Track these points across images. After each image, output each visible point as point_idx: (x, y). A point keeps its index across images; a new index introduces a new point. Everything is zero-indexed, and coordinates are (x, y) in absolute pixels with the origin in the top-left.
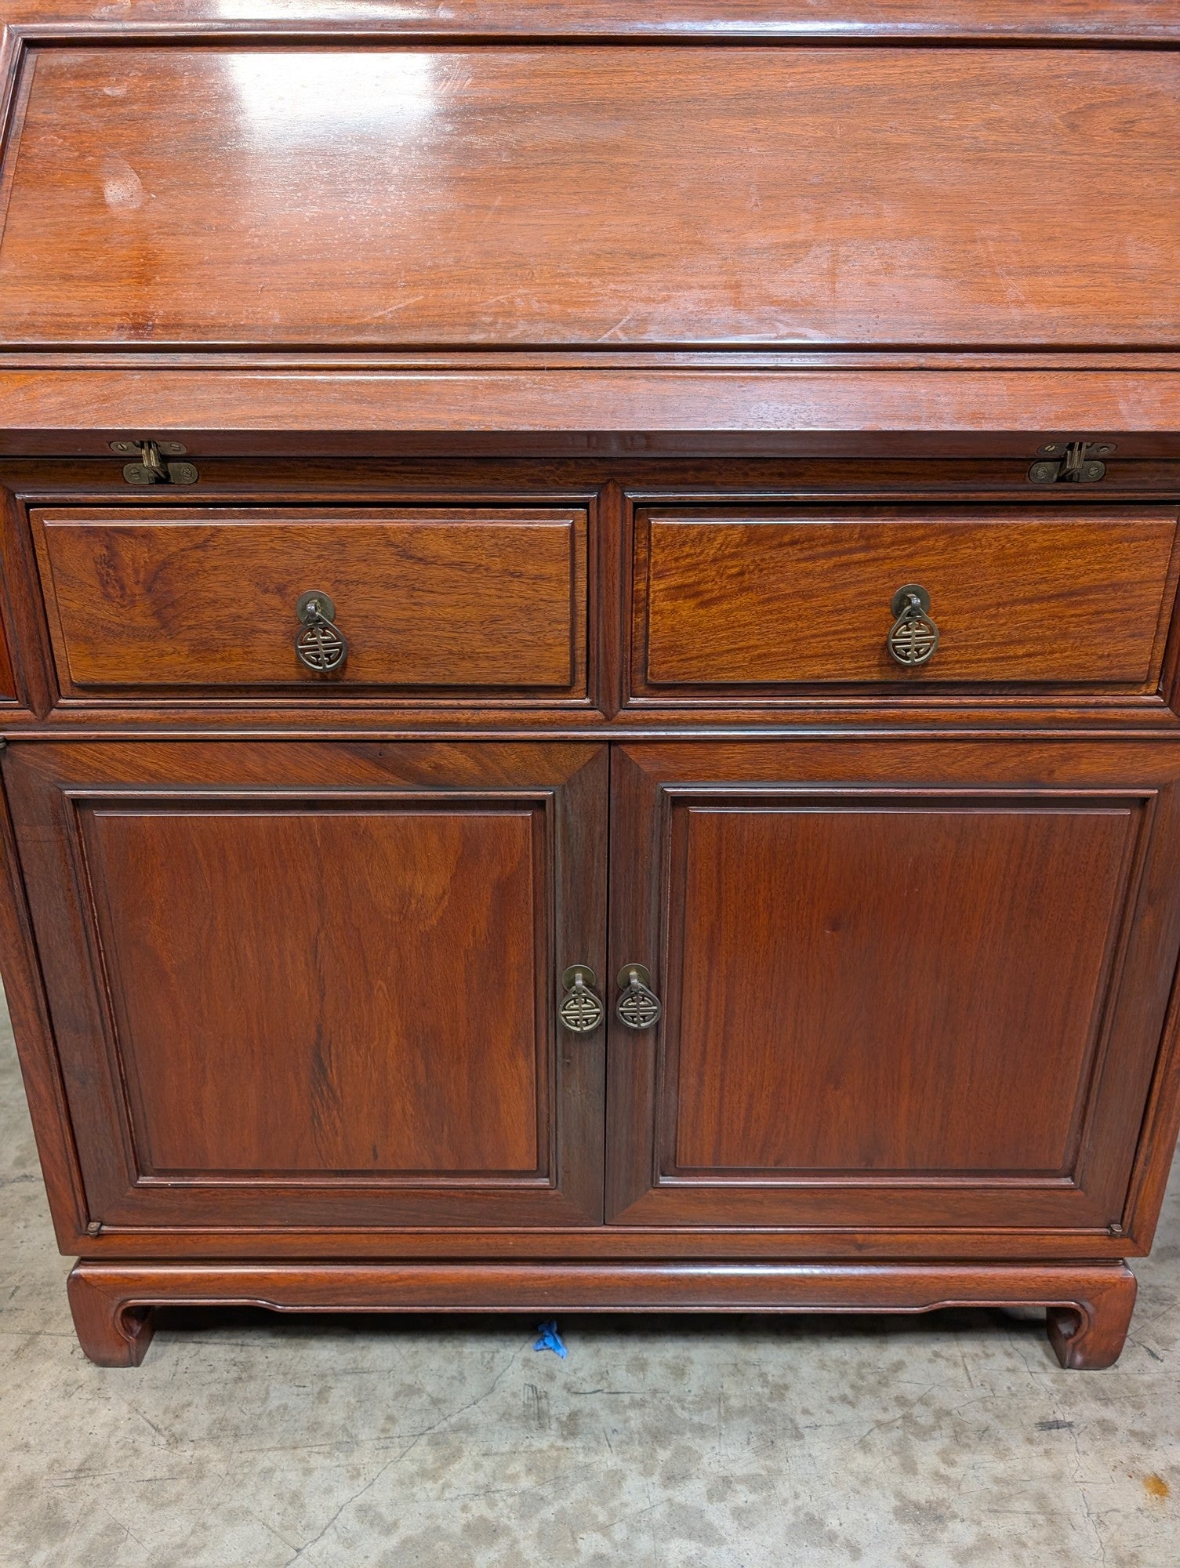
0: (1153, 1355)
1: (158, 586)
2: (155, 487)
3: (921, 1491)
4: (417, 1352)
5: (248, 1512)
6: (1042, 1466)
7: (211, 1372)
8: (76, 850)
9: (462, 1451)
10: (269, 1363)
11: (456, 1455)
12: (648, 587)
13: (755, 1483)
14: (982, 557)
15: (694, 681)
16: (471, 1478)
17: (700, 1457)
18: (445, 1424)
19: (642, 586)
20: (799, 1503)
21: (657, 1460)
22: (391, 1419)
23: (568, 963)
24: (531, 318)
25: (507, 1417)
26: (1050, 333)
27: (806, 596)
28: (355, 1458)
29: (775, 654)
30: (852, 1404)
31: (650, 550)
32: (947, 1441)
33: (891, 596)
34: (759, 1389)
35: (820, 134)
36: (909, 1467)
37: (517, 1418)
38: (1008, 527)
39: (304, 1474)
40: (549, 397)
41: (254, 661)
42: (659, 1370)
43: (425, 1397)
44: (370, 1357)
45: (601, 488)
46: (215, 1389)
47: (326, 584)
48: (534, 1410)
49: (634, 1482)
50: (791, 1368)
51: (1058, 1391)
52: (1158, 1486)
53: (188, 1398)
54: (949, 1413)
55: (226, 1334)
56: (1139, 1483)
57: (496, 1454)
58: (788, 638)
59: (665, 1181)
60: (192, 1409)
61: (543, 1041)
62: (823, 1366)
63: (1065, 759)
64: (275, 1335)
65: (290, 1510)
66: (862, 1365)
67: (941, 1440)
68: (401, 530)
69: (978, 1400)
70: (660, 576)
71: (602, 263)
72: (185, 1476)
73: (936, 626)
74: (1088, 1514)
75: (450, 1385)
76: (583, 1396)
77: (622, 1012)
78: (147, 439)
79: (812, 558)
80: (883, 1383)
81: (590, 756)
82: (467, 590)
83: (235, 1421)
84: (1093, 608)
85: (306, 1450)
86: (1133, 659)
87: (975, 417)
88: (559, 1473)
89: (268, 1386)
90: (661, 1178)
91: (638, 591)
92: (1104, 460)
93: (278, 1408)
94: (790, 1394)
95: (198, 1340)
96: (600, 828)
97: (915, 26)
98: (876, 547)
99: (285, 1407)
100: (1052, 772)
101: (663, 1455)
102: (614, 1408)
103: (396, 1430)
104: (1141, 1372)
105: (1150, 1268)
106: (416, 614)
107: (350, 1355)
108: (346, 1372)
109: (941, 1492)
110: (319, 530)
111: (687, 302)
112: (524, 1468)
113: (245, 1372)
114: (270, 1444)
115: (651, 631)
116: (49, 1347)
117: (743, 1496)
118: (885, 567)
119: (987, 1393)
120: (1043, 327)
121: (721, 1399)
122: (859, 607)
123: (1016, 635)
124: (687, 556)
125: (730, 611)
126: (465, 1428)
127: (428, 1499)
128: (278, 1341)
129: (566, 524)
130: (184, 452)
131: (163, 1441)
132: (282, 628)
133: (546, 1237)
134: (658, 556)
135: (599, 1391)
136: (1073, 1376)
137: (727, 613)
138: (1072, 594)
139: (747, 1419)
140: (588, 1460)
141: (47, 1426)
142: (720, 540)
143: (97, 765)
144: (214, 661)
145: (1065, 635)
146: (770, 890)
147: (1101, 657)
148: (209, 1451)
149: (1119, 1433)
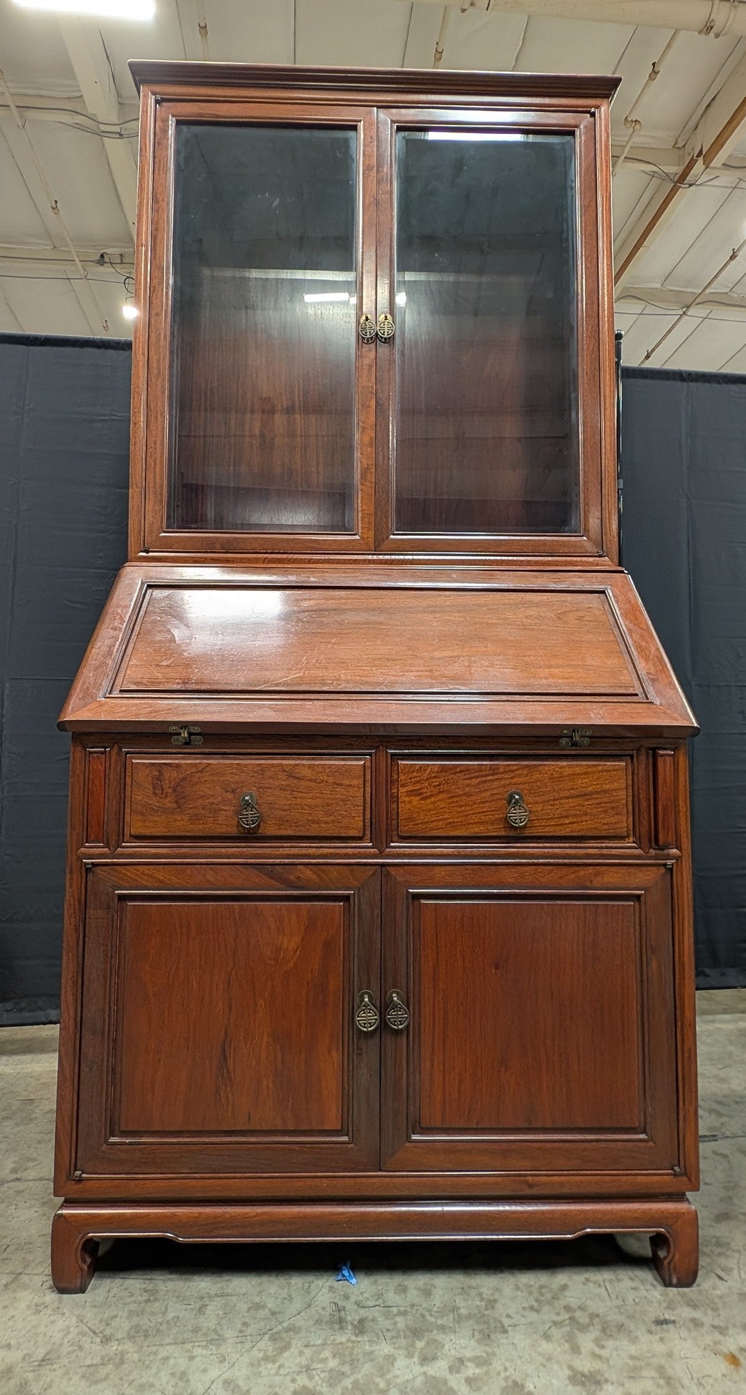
0: (720, 1278)
1: (179, 788)
2: (186, 746)
3: (585, 1365)
4: (261, 1283)
5: (152, 1385)
6: (660, 1348)
7: (131, 1296)
8: (115, 924)
9: (291, 1344)
10: (168, 1291)
11: (287, 1347)
12: (398, 791)
13: (479, 1361)
14: (543, 778)
15: (420, 835)
16: (297, 1361)
17: (444, 1346)
18: (280, 1327)
19: (395, 791)
20: (508, 1374)
21: (416, 1348)
22: (245, 1324)
23: (360, 989)
24: (347, 682)
25: (319, 1322)
26: (559, 688)
27: (469, 795)
28: (222, 1350)
29: (457, 822)
30: (537, 1311)
31: (398, 775)
32: (598, 1333)
33: (506, 796)
34: (478, 1303)
35: (461, 619)
36: (576, 1350)
37: (326, 1323)
38: (553, 765)
39: (189, 1360)
40: (355, 710)
41: (218, 824)
42: (415, 1292)
43: (267, 1310)
44: (231, 1286)
45: (377, 748)
46: (132, 1307)
47: (254, 788)
48: (336, 1318)
49: (401, 1362)
50: (497, 1290)
51: (664, 1301)
52: (734, 1360)
53: (116, 1312)
54: (598, 1316)
55: (140, 1273)
56: (720, 1358)
57: (313, 1346)
58: (462, 814)
59: (415, 1137)
60: (118, 1319)
61: (346, 1039)
62: (517, 1288)
63: (597, 874)
64: (171, 1273)
65: (180, 1384)
66: (541, 1287)
67: (594, 1333)
68: (290, 765)
69: (616, 1307)
70: (403, 786)
71: (376, 662)
72: (111, 1362)
73: (527, 809)
74: (692, 1378)
75: (283, 1303)
76: (367, 1309)
77: (389, 1019)
78: (184, 725)
79: (470, 778)
80: (555, 1298)
81: (371, 872)
82: (317, 791)
83: (146, 1327)
84: (596, 801)
85: (190, 1345)
86: (618, 825)
87: (532, 719)
88: (353, 1357)
89: (167, 1305)
90: (412, 1135)
91: (394, 793)
92: (589, 737)
93: (173, 1318)
94: (498, 1306)
95: (123, 1276)
96: (377, 911)
97: (495, 585)
98: (497, 774)
99: (178, 1318)
100: (591, 881)
101: (420, 1344)
102: (387, 1316)
103: (249, 1331)
104: (714, 1289)
105: (713, 1226)
106: (294, 802)
107: (219, 1285)
108: (216, 1295)
109: (597, 1365)
110: (254, 764)
111: (411, 676)
112: (331, 1355)
113: (152, 1296)
114: (168, 1341)
115: (400, 810)
116: (27, 1281)
117: (471, 1370)
118: (502, 783)
119: (619, 1302)
120: (556, 686)
121: (455, 1309)
122: (492, 801)
123: (564, 814)
124: (415, 777)
125: (435, 802)
126: (292, 1329)
127: (269, 1375)
128: (173, 1276)
129: (362, 763)
130: (199, 731)
131: (98, 1340)
132: (232, 808)
133: (346, 1182)
134: (402, 777)
135: (377, 1305)
136: (673, 1291)
137: (434, 803)
138: (586, 795)
139: (471, 1321)
140: (371, 1349)
141: (22, 1333)
142: (429, 770)
143: (134, 876)
144: (199, 824)
145: (586, 814)
146: (462, 945)
147: (604, 824)
148: (128, 1346)
149: (706, 1328)
